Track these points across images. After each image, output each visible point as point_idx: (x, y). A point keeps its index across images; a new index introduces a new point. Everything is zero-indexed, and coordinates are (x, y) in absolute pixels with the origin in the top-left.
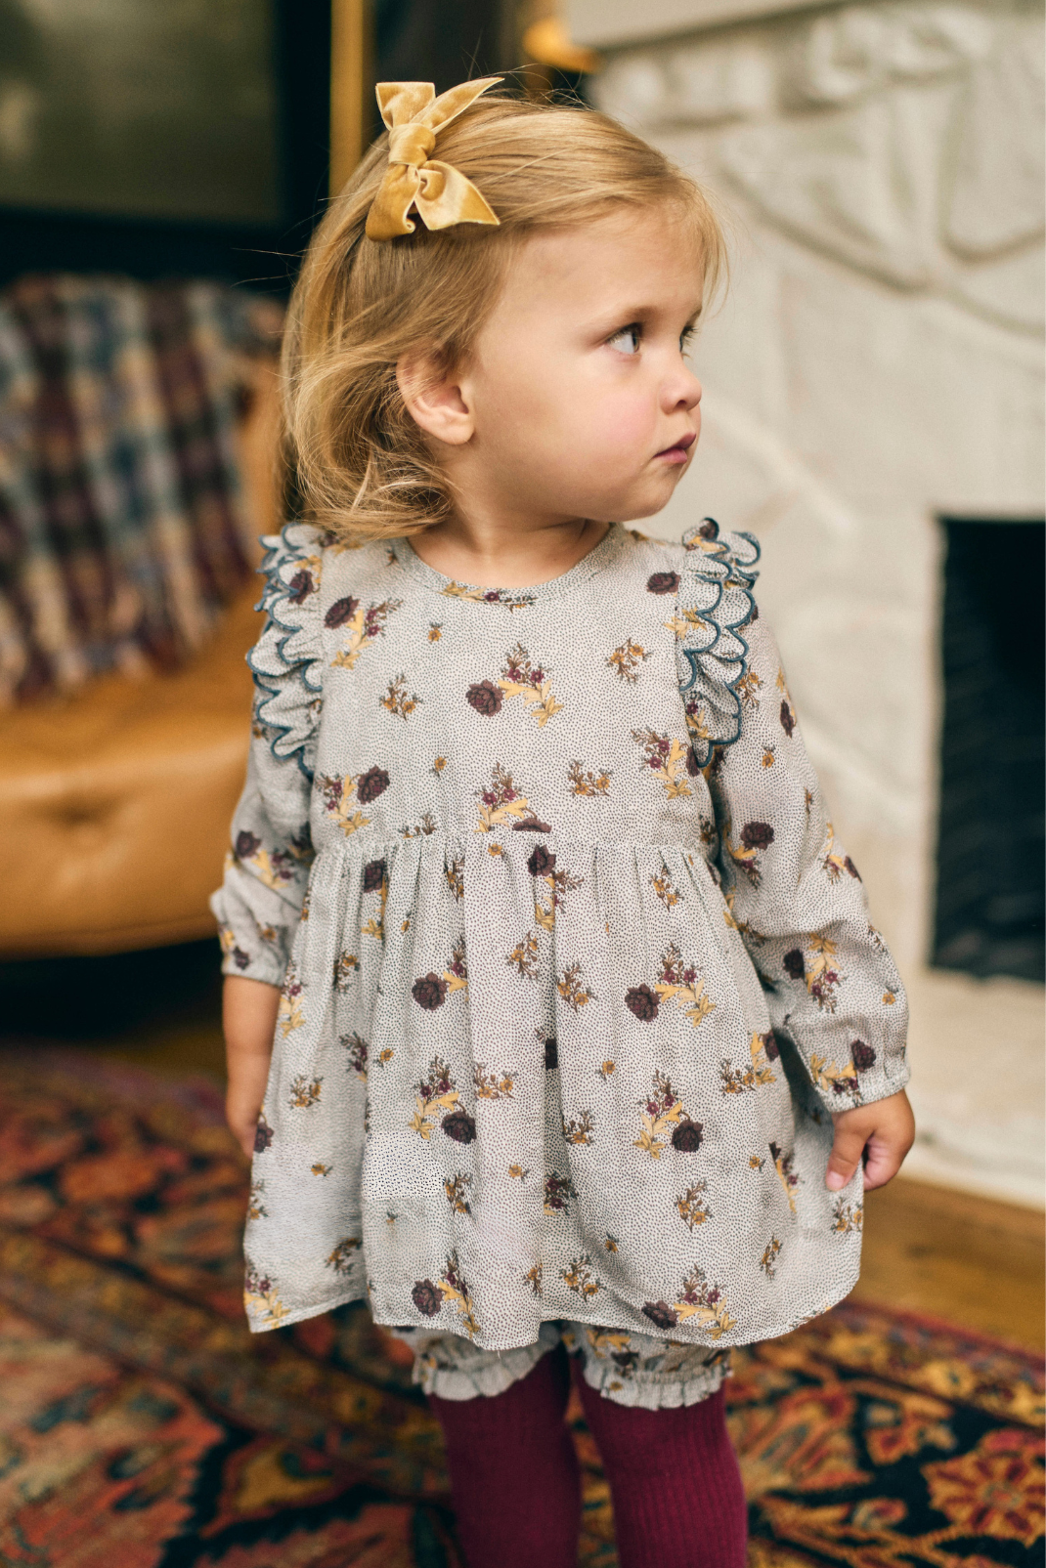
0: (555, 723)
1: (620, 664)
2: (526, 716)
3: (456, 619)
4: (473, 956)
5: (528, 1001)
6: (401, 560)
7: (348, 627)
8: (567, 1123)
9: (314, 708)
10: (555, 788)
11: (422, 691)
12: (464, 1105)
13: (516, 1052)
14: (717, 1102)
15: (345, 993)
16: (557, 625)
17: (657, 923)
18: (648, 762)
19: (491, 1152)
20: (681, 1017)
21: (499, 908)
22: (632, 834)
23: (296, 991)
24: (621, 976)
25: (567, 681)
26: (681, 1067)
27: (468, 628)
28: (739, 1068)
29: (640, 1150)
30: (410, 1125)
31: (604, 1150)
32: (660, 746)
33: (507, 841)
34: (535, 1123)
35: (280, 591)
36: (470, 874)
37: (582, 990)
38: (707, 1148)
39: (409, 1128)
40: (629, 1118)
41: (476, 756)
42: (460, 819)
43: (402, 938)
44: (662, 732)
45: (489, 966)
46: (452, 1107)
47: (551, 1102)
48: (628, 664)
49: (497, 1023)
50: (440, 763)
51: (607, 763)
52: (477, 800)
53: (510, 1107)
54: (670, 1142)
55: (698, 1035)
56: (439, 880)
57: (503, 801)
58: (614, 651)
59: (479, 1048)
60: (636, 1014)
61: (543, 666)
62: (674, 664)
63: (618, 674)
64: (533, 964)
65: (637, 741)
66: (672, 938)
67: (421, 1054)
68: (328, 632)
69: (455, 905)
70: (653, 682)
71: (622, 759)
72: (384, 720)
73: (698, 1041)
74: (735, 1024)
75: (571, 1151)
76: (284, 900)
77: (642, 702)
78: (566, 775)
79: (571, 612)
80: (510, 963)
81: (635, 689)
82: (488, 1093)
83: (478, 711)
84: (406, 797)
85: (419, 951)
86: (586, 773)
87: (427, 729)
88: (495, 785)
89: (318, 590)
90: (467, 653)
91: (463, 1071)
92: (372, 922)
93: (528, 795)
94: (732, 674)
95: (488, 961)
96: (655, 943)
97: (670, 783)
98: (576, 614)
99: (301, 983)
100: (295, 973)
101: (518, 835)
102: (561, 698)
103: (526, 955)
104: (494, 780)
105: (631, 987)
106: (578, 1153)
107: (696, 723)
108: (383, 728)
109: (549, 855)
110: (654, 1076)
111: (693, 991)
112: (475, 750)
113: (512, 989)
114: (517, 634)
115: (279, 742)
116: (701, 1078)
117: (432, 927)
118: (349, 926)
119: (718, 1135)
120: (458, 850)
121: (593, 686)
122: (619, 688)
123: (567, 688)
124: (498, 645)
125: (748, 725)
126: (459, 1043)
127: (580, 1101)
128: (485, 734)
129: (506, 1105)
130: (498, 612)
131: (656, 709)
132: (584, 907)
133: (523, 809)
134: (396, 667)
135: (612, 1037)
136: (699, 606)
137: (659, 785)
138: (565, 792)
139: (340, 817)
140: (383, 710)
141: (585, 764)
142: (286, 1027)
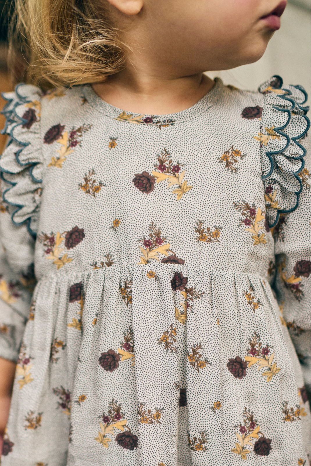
0: (187, 198)
1: (227, 161)
2: (169, 193)
3: (126, 135)
4: (138, 339)
5: (170, 366)
6: (90, 101)
7: (59, 143)
8: (192, 438)
9: (37, 193)
10: (187, 237)
11: (105, 179)
12: (130, 427)
13: (163, 396)
14: (281, 426)
15: (56, 363)
16: (188, 138)
17: (247, 319)
18: (243, 222)
19: (147, 455)
20: (259, 376)
21: (153, 310)
22: (232, 265)
23: (27, 361)
24: (225, 352)
25: (194, 172)
26: (259, 405)
27: (133, 140)
28: (292, 406)
29: (235, 454)
30: (96, 439)
31: (214, 454)
32: (250, 212)
33: (158, 269)
34: (173, 438)
35: (16, 122)
36: (136, 289)
37: (202, 359)
38: (274, 453)
39: (95, 441)
40: (229, 435)
41: (139, 218)
42: (129, 257)
43: (93, 328)
44: (252, 203)
45: (148, 345)
46: (122, 428)
47: (182, 426)
48: (232, 161)
49: (152, 379)
50: (117, 223)
51: (219, 222)
52: (140, 244)
53: (159, 428)
54: (253, 449)
55: (270, 387)
56: (116, 294)
57: (156, 245)
58: (223, 153)
59: (141, 393)
60: (234, 374)
61: (180, 162)
62: (259, 161)
63: (226, 167)
64: (174, 343)
65: (237, 209)
66: (255, 329)
67: (103, 397)
68: (46, 146)
69: (126, 309)
70: (247, 172)
71: (228, 220)
72: (82, 197)
73: (270, 390)
74: (290, 380)
75: (194, 455)
76: (15, 310)
77: (240, 185)
78: (194, 229)
79: (197, 130)
80: (160, 343)
81: (236, 177)
82: (146, 420)
83: (140, 190)
84: (95, 244)
85: (104, 336)
86: (206, 228)
87: (108, 202)
88: (151, 236)
89: (40, 121)
90: (133, 155)
91: (130, 408)
92: (75, 320)
93: (170, 242)
94: (296, 167)
95: (147, 342)
96: (246, 332)
97: (256, 235)
98: (200, 130)
99: (30, 357)
100: (26, 352)
101: (164, 266)
102: (191, 182)
103: (170, 338)
104: (150, 232)
105: (230, 358)
106: (198, 456)
107: (271, 199)
108: (81, 202)
109: (184, 278)
110: (244, 411)
111: (268, 360)
112: (138, 214)
113: (161, 358)
114: (164, 143)
115: (16, 214)
116: (271, 412)
117: (112, 322)
118: (60, 322)
119: (281, 446)
120: (128, 275)
121: (211, 175)
122: (227, 176)
123: (195, 176)
124: (152, 150)
125: (303, 199)
126: (128, 391)
127: (200, 425)
128: (145, 204)
129: (157, 427)
130: (152, 129)
131: (249, 189)
132: (204, 309)
133: (167, 250)
134: (88, 165)
135: (220, 388)
136: (276, 125)
137: (249, 236)
138: (193, 240)
139: (54, 258)
140: (81, 192)
141: (206, 222)
142: (21, 383)
